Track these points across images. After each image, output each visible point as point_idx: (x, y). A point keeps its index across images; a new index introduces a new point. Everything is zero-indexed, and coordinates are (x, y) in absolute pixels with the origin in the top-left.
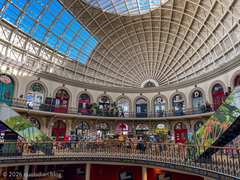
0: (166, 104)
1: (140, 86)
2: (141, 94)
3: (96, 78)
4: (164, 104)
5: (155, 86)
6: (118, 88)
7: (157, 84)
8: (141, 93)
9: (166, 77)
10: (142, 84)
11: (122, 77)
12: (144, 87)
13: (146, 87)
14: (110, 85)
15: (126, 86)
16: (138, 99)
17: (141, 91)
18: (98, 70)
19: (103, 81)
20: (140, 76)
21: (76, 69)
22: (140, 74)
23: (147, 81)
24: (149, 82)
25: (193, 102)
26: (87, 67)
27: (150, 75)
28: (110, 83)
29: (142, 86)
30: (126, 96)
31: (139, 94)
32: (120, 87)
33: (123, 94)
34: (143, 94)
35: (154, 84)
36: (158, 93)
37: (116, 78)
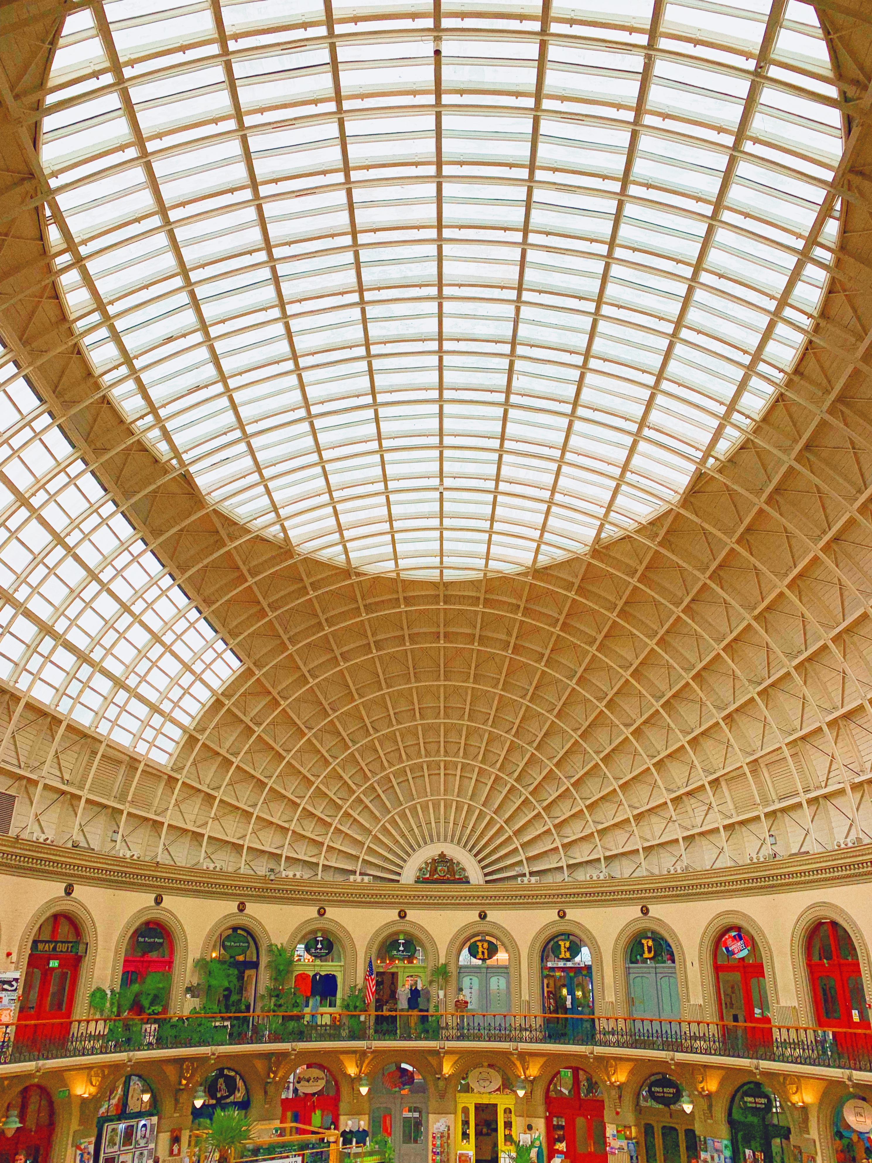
0: (512, 970)
1: (400, 875)
2: (402, 915)
3: (207, 832)
4: (503, 970)
5: (468, 882)
6: (301, 882)
7: (473, 871)
8: (403, 907)
9: (516, 843)
10: (409, 863)
11: (321, 826)
12: (418, 881)
13: (425, 880)
14: (262, 868)
15: (336, 869)
17: (402, 900)
18: (219, 795)
19: (237, 848)
20: (402, 826)
21: (129, 798)
22: (403, 815)
23: (431, 851)
24: (442, 855)
25: (632, 976)
26: (174, 781)
27: (447, 822)
28: (264, 853)
29: (409, 874)
30: (332, 920)
31: (392, 915)
32: (309, 872)
33: (322, 913)
34: (413, 916)
35: (464, 869)
36: (480, 916)
37: (294, 832)
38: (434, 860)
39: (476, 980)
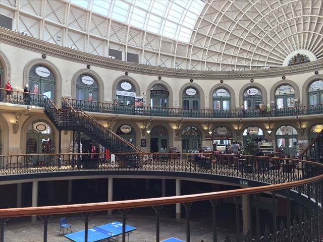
1: (282, 65)
2: (284, 78)
3: (206, 61)
5: (309, 61)
6: (242, 72)
7: (312, 57)
8: (284, 75)
10: (285, 60)
11: (249, 54)
12: (289, 65)
13: (292, 65)
14: (229, 69)
15: (258, 67)
16: (279, 86)
17: (283, 73)
18: (208, 49)
19: (218, 64)
20: (281, 47)
21: (176, 52)
22: (281, 43)
23: (294, 54)
24: (298, 55)
26: (190, 46)
27: (300, 43)
28: (229, 65)
29: (285, 64)
30: (256, 84)
31: (280, 78)
32: (247, 69)
33: (252, 81)
34: (288, 78)
35: (308, 58)
36: (315, 73)
37: (238, 57)
38: (295, 57)
39: (315, 96)
